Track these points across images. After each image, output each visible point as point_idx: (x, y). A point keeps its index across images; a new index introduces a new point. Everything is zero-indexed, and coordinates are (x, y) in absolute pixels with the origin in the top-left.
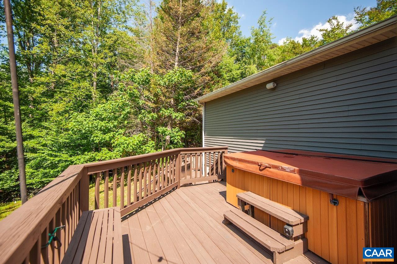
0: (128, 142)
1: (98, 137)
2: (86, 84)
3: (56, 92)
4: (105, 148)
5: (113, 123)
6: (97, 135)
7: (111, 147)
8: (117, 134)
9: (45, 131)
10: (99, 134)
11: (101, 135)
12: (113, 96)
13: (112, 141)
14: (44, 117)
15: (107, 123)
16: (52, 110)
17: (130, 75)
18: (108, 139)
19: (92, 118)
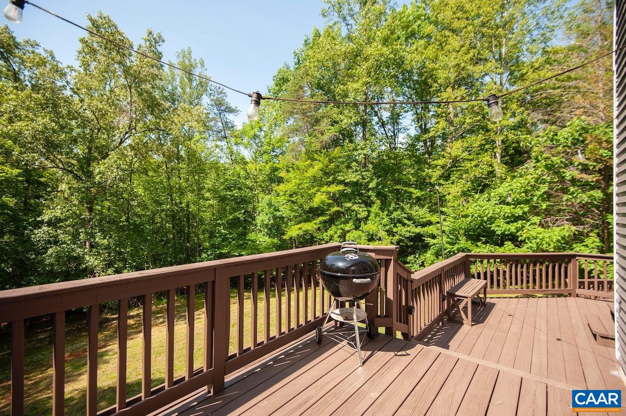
0: (541, 236)
1: (500, 227)
2: (486, 158)
3: (453, 171)
4: (510, 243)
5: (522, 208)
6: (499, 224)
7: (517, 240)
8: (529, 223)
9: (443, 217)
10: (502, 222)
11: (505, 224)
12: (522, 169)
13: (519, 234)
14: (442, 200)
15: (514, 208)
16: (449, 194)
17: (548, 137)
18: (514, 231)
19: (493, 202)
